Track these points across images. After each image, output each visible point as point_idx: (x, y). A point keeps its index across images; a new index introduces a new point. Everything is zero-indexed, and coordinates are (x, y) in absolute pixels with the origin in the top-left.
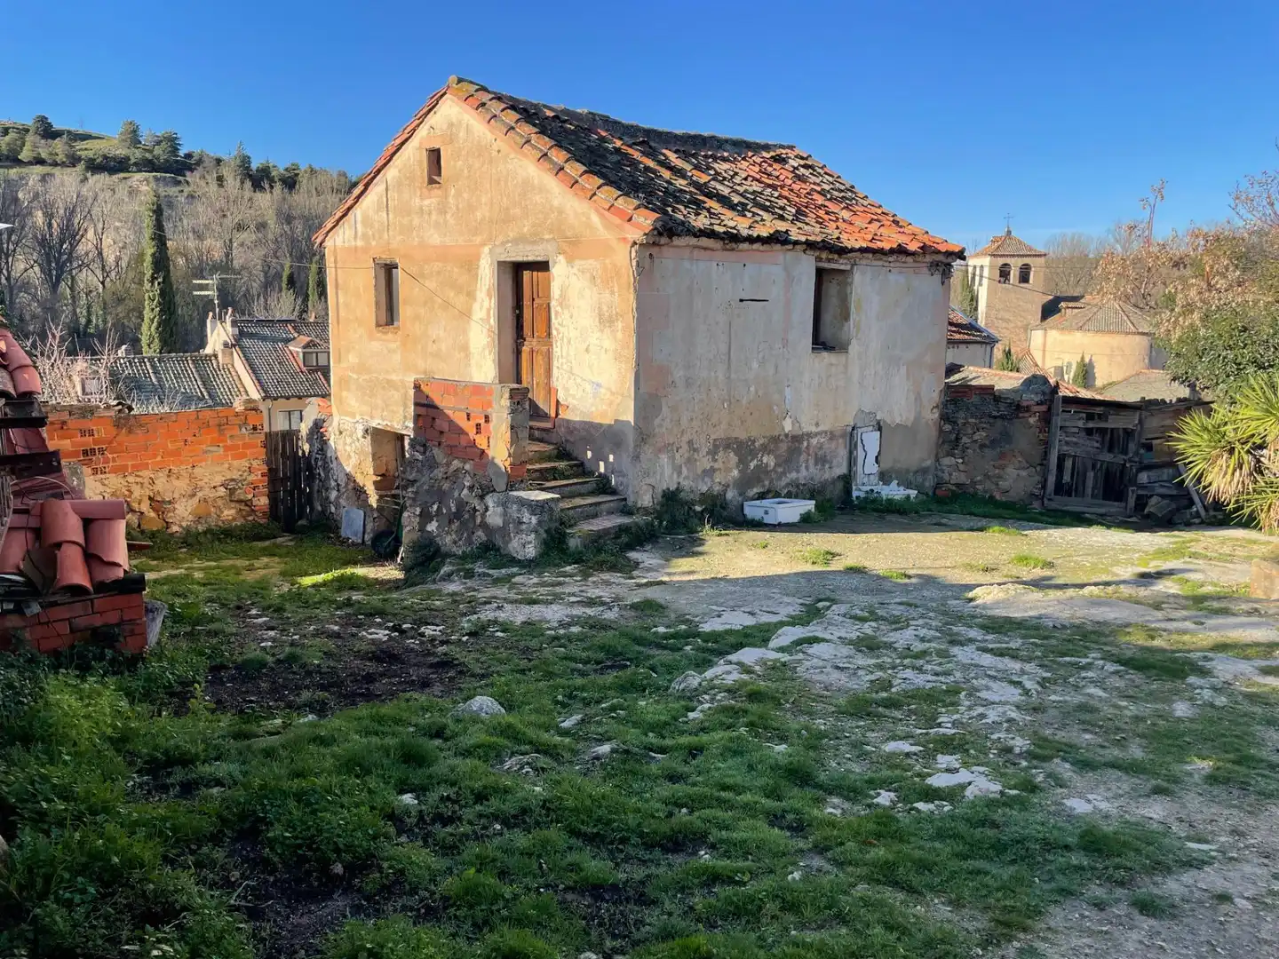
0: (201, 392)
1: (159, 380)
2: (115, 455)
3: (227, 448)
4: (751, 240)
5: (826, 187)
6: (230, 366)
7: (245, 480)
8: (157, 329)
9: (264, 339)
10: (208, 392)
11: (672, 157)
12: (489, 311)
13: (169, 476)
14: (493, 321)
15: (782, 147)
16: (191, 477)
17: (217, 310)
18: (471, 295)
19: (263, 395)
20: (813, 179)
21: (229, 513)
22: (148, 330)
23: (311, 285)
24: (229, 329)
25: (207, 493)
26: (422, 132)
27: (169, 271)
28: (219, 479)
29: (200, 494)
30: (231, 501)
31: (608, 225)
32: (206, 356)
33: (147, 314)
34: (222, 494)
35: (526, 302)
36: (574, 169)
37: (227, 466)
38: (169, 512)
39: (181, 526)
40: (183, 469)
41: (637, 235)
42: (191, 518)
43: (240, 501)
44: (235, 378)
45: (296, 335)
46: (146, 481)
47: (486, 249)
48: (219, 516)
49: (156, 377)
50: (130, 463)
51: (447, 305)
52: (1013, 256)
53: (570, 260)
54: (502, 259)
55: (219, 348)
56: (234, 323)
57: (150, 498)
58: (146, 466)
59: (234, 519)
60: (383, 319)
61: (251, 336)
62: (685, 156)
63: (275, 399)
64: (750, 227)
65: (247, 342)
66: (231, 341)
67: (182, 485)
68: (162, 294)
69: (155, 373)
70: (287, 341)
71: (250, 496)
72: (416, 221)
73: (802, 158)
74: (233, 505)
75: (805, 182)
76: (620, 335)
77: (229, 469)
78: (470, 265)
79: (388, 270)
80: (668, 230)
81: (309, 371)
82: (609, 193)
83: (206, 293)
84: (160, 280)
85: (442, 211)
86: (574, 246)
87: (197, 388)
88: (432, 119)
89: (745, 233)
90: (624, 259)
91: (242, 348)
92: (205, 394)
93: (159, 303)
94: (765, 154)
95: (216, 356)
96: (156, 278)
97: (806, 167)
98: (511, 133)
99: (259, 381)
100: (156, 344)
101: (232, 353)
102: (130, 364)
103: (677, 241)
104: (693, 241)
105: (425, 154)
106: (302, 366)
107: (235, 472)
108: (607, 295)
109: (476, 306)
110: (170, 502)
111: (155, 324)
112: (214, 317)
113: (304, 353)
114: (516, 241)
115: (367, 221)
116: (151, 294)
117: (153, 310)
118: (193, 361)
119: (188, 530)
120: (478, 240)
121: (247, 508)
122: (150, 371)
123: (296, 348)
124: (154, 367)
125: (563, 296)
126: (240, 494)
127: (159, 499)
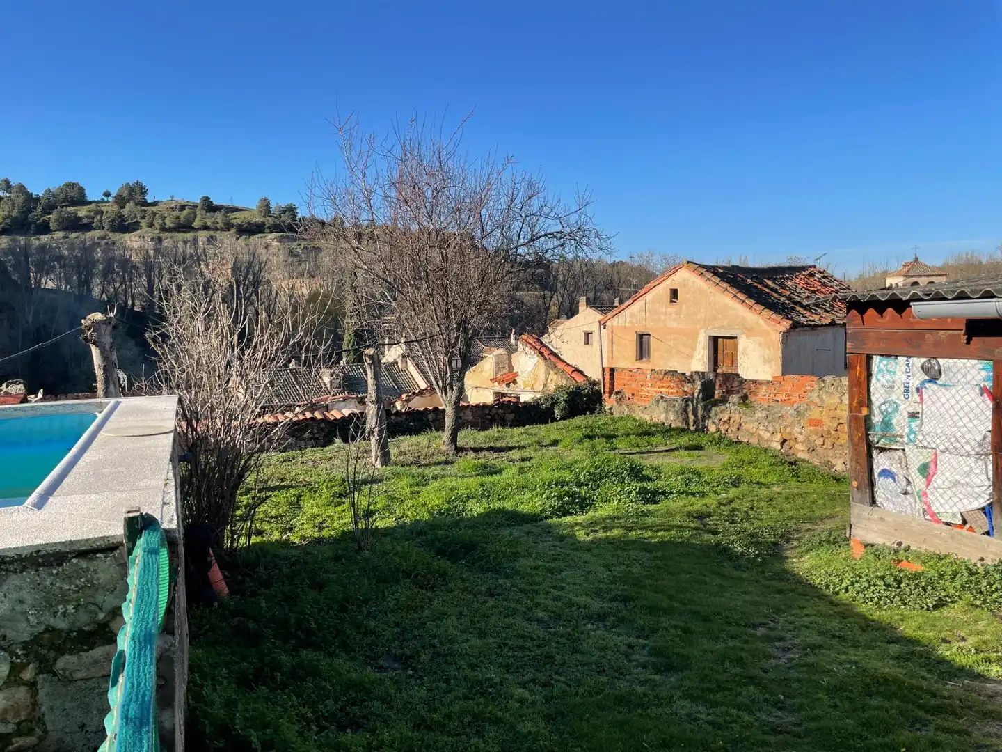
0: (393, 386)
4: (822, 326)
5: (838, 288)
6: (405, 368)
10: (397, 386)
11: (769, 283)
12: (703, 356)
14: (706, 360)
15: (810, 267)
18: (694, 349)
20: (829, 284)
24: (403, 347)
26: (668, 282)
31: (768, 325)
32: (391, 363)
35: (720, 351)
36: (751, 302)
41: (783, 329)
44: (410, 376)
47: (703, 331)
51: (679, 352)
52: (921, 276)
53: (748, 337)
54: (712, 335)
55: (399, 358)
60: (639, 357)
62: (774, 280)
64: (820, 320)
66: (406, 353)
72: (663, 317)
73: (821, 272)
75: (826, 286)
76: (774, 367)
78: (694, 337)
79: (641, 336)
80: (796, 325)
82: (767, 312)
85: (678, 313)
86: (750, 331)
87: (389, 383)
88: (673, 277)
89: (819, 323)
90: (776, 339)
92: (395, 386)
94: (804, 273)
95: (397, 363)
97: (824, 277)
98: (717, 287)
99: (427, 379)
101: (406, 362)
103: (796, 330)
104: (802, 329)
105: (669, 291)
108: (767, 351)
109: (696, 354)
114: (719, 328)
115: (632, 315)
118: (384, 367)
120: (698, 326)
125: (745, 349)
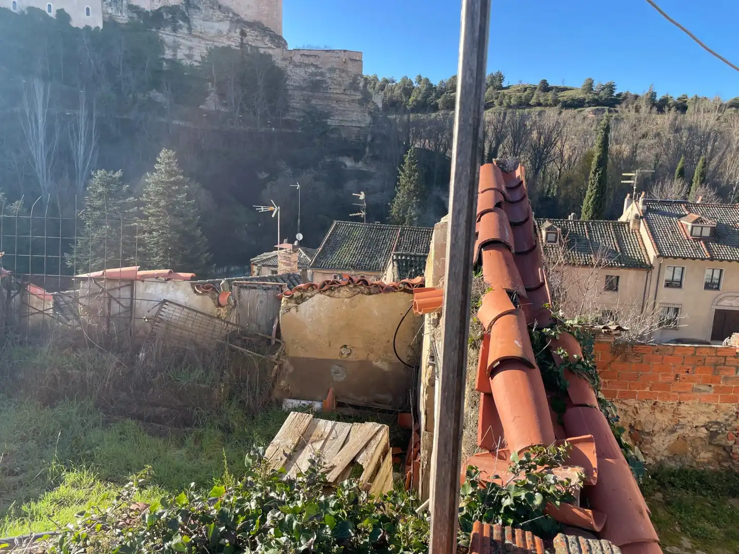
0: (616, 247)
1: (591, 236)
2: (607, 381)
3: (718, 390)
6: (636, 231)
7: (730, 425)
8: (592, 202)
9: (664, 214)
10: (620, 248)
13: (653, 408)
16: (675, 413)
17: (634, 193)
19: (658, 254)
21: (705, 455)
22: (587, 203)
23: (695, 175)
24: (641, 206)
25: (686, 431)
27: (606, 167)
28: (703, 419)
29: (680, 432)
30: (710, 444)
32: (622, 223)
33: (588, 193)
34: (703, 436)
37: (713, 407)
38: (646, 443)
39: (654, 459)
40: (669, 404)
42: (666, 453)
43: (718, 446)
44: (639, 240)
45: (687, 213)
46: (630, 410)
48: (695, 457)
49: (589, 235)
50: (618, 390)
55: (631, 218)
56: (644, 203)
57: (631, 426)
58: (633, 396)
59: (709, 463)
61: (655, 211)
63: (667, 257)
65: (650, 215)
66: (640, 214)
67: (663, 419)
68: (600, 181)
69: (588, 232)
70: (680, 216)
71: (731, 443)
74: (711, 448)
77: (715, 411)
81: (694, 239)
83: (629, 182)
84: (600, 172)
87: (613, 244)
91: (648, 220)
92: (618, 248)
93: (597, 186)
95: (628, 224)
96: (598, 171)
99: (657, 245)
100: (590, 213)
101: (639, 223)
102: (575, 226)
106: (689, 235)
107: (722, 415)
110: (648, 434)
111: (592, 199)
112: (631, 197)
113: (692, 227)
116: (593, 181)
117: (592, 190)
118: (613, 226)
119: (661, 464)
121: (723, 453)
122: (586, 231)
123: (687, 223)
124: (588, 228)
126: (721, 439)
127: (639, 429)
